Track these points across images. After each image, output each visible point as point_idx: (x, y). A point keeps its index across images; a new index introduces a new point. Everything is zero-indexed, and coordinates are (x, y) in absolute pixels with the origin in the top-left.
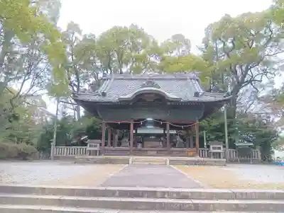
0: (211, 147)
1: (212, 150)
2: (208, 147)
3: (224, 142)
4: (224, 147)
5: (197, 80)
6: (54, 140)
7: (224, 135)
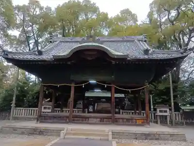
0: (158, 110)
1: (159, 113)
2: (155, 110)
3: (170, 106)
4: (170, 110)
5: (145, 41)
6: (14, 102)
7: (170, 99)
